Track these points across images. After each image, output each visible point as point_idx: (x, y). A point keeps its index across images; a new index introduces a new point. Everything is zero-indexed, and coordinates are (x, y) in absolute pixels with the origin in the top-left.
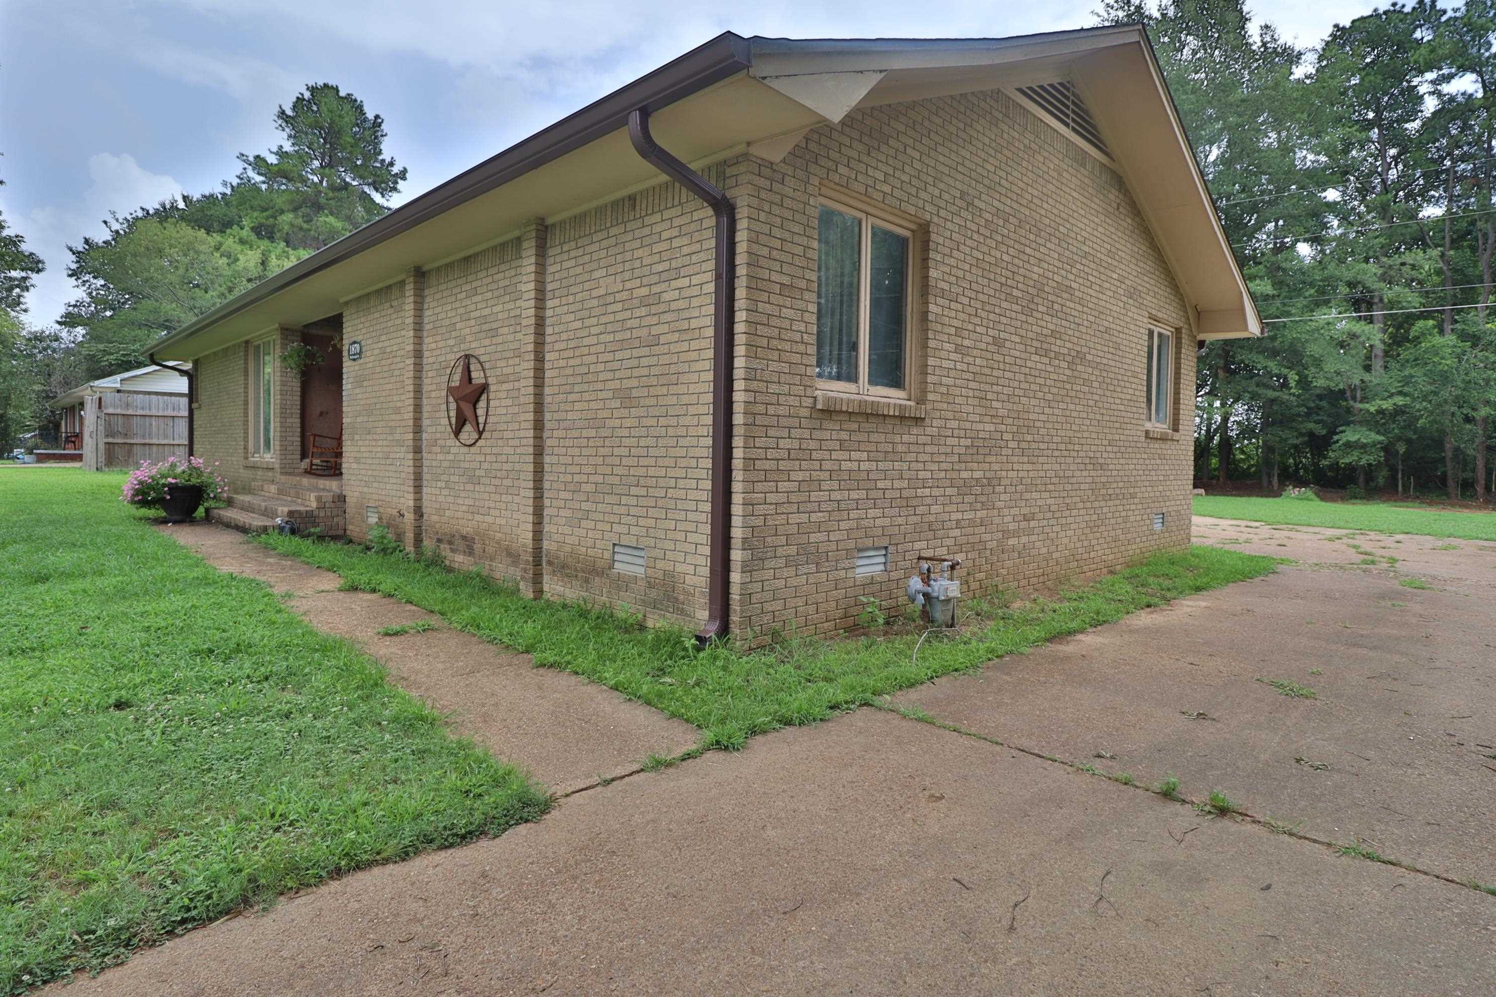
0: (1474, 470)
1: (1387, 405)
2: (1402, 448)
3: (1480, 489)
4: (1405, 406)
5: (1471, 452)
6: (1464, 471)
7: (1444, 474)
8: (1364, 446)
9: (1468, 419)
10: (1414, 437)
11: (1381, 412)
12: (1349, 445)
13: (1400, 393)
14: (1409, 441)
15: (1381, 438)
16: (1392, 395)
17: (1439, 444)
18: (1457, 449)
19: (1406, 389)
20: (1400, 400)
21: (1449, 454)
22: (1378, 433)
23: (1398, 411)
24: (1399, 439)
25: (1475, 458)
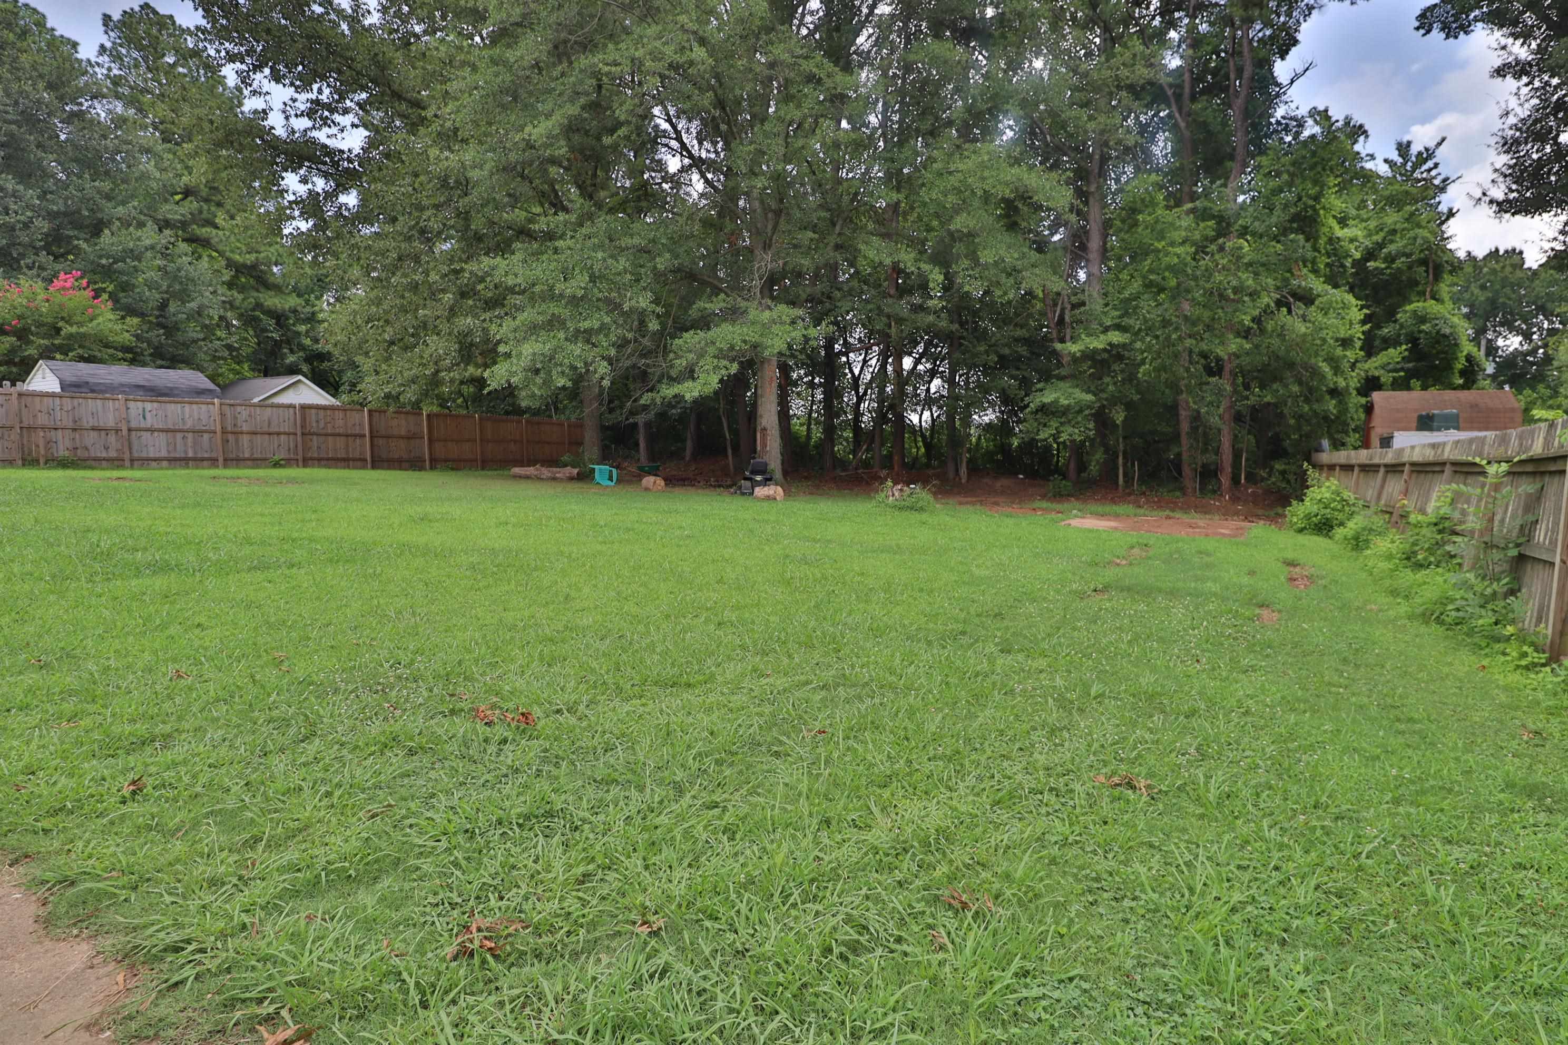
0: (1217, 452)
1: (1098, 343)
2: (1119, 416)
3: (1225, 480)
4: (1124, 346)
5: (1215, 421)
6: (1205, 451)
7: (1179, 455)
8: (1066, 411)
9: (1214, 368)
10: (1136, 397)
11: (1090, 356)
12: (1043, 409)
13: (1118, 327)
14: (1129, 406)
15: (1090, 397)
16: (1106, 330)
17: (1173, 410)
18: (1196, 417)
19: (1126, 321)
20: (1116, 337)
21: (1185, 427)
22: (1088, 391)
23: (1115, 353)
24: (1114, 401)
25: (1219, 430)
